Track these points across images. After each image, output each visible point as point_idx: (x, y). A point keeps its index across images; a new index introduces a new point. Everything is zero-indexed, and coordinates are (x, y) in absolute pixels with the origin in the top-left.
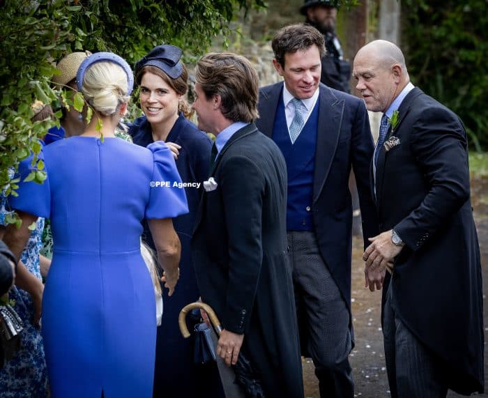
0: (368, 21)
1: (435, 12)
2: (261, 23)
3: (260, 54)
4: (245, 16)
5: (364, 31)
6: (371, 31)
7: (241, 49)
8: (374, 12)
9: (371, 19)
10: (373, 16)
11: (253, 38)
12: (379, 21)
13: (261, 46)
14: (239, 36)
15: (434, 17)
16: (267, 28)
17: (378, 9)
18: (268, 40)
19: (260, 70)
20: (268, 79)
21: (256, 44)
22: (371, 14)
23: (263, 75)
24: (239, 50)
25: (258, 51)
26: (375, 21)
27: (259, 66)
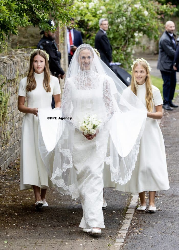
0: (60, 39)
1: (88, 33)
2: (15, 41)
3: (15, 55)
4: (8, 39)
5: (59, 43)
6: (61, 43)
7: (8, 53)
8: (62, 35)
9: (61, 38)
10: (62, 36)
11: (12, 48)
12: (64, 39)
13: (16, 51)
14: (6, 47)
15: (88, 36)
16: (18, 43)
17: (64, 33)
18: (19, 48)
19: (16, 61)
20: (19, 65)
21: (14, 51)
22: (61, 36)
23: (17, 63)
24: (7, 53)
25: (15, 53)
26: (63, 38)
27: (15, 60)
